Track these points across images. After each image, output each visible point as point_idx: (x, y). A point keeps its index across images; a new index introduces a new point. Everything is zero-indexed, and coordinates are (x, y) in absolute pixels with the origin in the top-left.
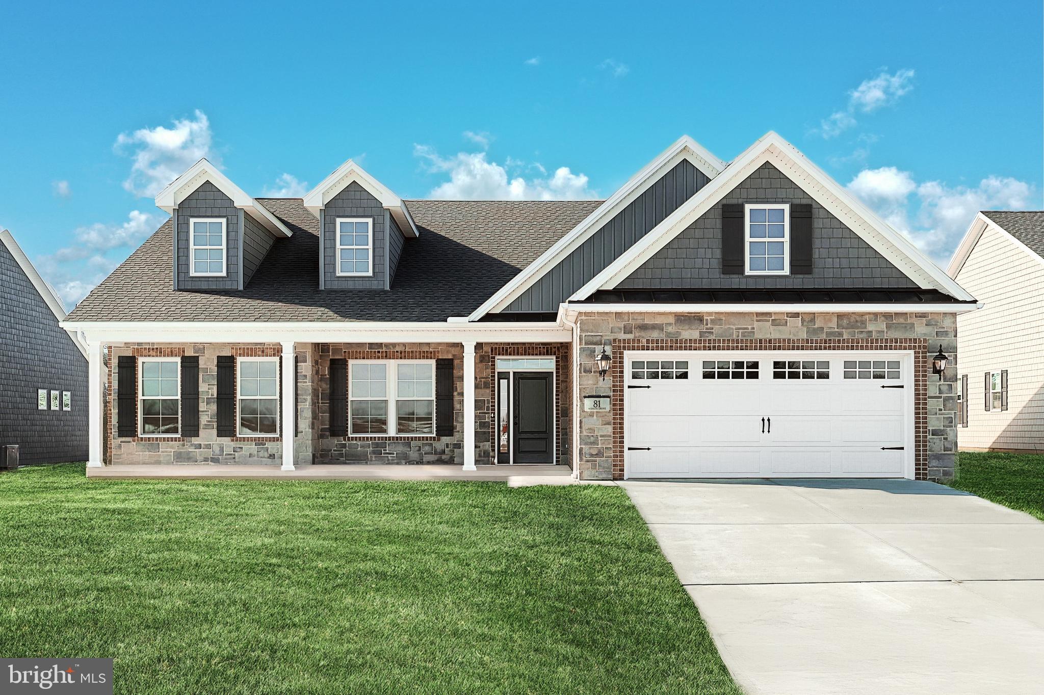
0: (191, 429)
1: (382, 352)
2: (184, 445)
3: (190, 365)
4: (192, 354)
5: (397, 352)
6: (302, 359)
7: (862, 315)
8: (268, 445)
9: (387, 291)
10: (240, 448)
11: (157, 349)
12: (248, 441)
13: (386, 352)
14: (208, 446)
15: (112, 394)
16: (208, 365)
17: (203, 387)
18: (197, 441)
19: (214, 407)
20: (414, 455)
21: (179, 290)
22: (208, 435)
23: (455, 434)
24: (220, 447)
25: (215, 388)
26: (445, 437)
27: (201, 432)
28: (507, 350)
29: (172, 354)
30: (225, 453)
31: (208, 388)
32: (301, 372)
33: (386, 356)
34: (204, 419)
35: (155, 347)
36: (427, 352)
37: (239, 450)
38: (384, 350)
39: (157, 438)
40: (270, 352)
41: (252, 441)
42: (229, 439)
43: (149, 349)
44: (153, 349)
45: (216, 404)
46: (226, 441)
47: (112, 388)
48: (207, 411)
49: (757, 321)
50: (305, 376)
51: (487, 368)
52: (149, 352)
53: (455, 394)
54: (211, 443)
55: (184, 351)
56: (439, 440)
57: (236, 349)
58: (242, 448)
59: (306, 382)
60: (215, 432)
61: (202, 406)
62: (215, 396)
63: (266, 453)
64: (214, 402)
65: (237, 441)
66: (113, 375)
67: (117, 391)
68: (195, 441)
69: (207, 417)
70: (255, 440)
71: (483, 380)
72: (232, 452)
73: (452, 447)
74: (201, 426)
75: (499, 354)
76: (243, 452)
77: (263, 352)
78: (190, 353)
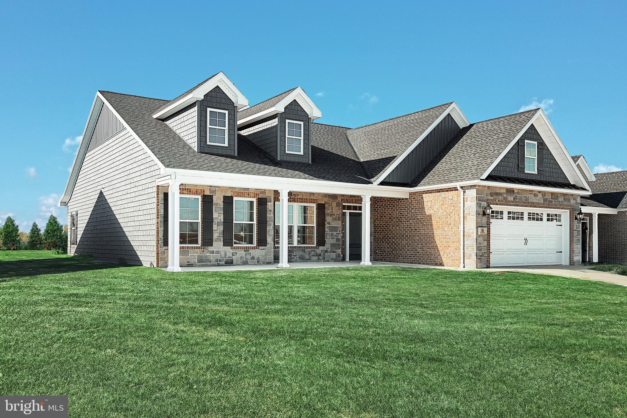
0: (208, 241)
1: (292, 198)
2: (203, 251)
3: (207, 201)
4: (209, 194)
5: (299, 198)
6: (269, 200)
7: (558, 194)
8: (251, 251)
9: (310, 164)
10: (235, 253)
11: (188, 189)
12: (240, 249)
13: (294, 198)
14: (218, 252)
15: (160, 218)
16: (218, 200)
17: (215, 215)
18: (211, 249)
19: (221, 228)
20: (307, 257)
21: (201, 152)
22: (218, 245)
23: (326, 245)
24: (225, 253)
25: (222, 216)
26: (321, 247)
27: (214, 243)
28: (348, 201)
29: (196, 193)
30: (227, 256)
31: (218, 216)
32: (269, 208)
33: (294, 201)
34: (216, 235)
35: (187, 188)
36: (313, 199)
37: (235, 254)
38: (293, 197)
39: (188, 247)
40: (252, 195)
41: (242, 249)
42: (230, 247)
43: (183, 189)
44: (185, 189)
45: (223, 226)
46: (228, 248)
47: (160, 214)
48: (218, 230)
49: (530, 194)
50: (271, 210)
51: (339, 210)
52: (183, 191)
53: (326, 223)
54: (220, 250)
55: (204, 192)
56: (318, 248)
57: (234, 192)
58: (237, 253)
59: (271, 214)
60: (222, 243)
61: (215, 227)
62: (222, 220)
63: (250, 256)
64: (222, 225)
65: (234, 249)
66: (160, 205)
67: (163, 215)
68: (210, 249)
69: (217, 234)
70: (244, 248)
71: (338, 216)
72: (231, 256)
73: (324, 251)
74: (214, 240)
75: (345, 203)
76: (237, 256)
77: (248, 195)
78: (207, 193)
